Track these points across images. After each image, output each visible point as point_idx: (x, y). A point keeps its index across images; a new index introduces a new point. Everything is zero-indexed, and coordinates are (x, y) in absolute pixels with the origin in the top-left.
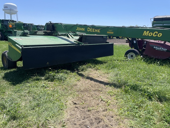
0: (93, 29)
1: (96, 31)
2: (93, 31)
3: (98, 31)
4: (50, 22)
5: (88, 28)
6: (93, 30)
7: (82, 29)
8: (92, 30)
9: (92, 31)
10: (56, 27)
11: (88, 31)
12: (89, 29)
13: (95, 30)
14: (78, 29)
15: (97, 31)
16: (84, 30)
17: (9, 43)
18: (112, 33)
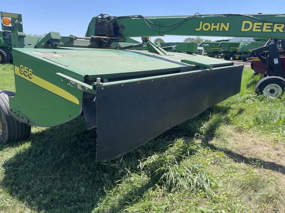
0: (266, 24)
1: (276, 28)
2: (264, 30)
4: (102, 15)
5: (244, 22)
6: (265, 27)
7: (217, 27)
8: (262, 26)
9: (261, 29)
10: (123, 27)
11: (243, 30)
12: (247, 26)
13: (272, 26)
14: (202, 26)
15: (280, 29)
16: (227, 29)
17: (20, 69)
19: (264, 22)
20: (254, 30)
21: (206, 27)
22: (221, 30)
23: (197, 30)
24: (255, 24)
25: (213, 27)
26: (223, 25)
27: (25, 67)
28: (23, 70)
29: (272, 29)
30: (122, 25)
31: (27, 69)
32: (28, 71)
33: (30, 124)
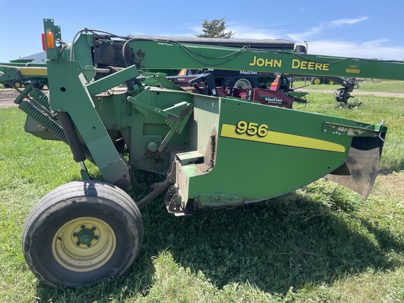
0: (310, 63)
1: (317, 66)
2: (309, 68)
3: (324, 66)
4: (86, 30)
5: (294, 60)
6: (309, 65)
8: (307, 64)
9: (307, 67)
10: (141, 54)
11: (293, 67)
12: (296, 64)
13: (314, 65)
14: (256, 62)
15: (320, 67)
16: (280, 65)
17: (237, 128)
18: (358, 71)
19: (309, 61)
20: (302, 68)
21: (260, 62)
22: (275, 66)
23: (250, 64)
24: (302, 62)
25: (267, 63)
26: (276, 61)
28: (245, 128)
29: (314, 67)
30: (140, 51)
31: (257, 125)
32: (258, 127)
33: (246, 202)
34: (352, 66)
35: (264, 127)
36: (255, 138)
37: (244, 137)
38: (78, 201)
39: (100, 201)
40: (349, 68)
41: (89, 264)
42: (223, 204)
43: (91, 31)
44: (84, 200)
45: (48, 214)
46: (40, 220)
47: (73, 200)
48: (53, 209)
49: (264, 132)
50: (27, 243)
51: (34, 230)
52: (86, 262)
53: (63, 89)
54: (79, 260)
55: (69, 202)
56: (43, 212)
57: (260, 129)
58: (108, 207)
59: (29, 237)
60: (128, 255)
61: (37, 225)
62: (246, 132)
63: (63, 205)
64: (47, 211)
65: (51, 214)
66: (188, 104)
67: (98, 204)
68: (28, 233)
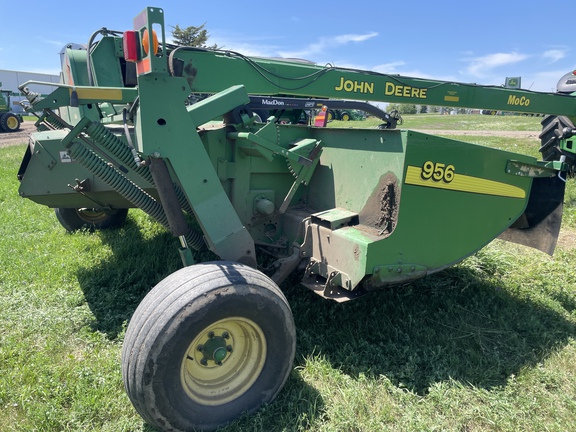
0: (406, 88)
1: (413, 93)
2: (405, 95)
3: (422, 93)
5: (388, 84)
6: (405, 91)
7: (361, 87)
8: (402, 90)
9: (402, 93)
10: (192, 72)
11: (387, 93)
12: (390, 89)
13: (410, 90)
14: (343, 85)
15: (416, 93)
16: (371, 91)
17: (423, 170)
18: (456, 99)
19: (404, 85)
20: (397, 94)
21: (349, 86)
22: (365, 91)
23: (337, 89)
24: (397, 87)
25: (357, 87)
26: (366, 84)
27: (438, 165)
28: (431, 170)
29: (410, 93)
30: (189, 66)
31: (443, 166)
32: (444, 169)
33: (429, 273)
34: (451, 93)
35: (450, 169)
36: (441, 185)
37: (430, 183)
38: (223, 293)
39: (252, 290)
40: (448, 95)
41: (226, 391)
42: (405, 278)
43: (112, 33)
44: (231, 290)
45: (183, 320)
46: (169, 331)
47: (216, 292)
48: (189, 311)
49: (449, 175)
50: (148, 371)
51: (160, 348)
52: (221, 389)
53: (161, 122)
54: (208, 387)
55: (212, 297)
56: (174, 317)
57: (447, 172)
58: (263, 298)
59: (151, 361)
60: (284, 368)
61: (165, 340)
62: (432, 176)
63: (203, 302)
64: (180, 315)
65: (188, 319)
66: (318, 143)
67: (250, 294)
68: (150, 354)
